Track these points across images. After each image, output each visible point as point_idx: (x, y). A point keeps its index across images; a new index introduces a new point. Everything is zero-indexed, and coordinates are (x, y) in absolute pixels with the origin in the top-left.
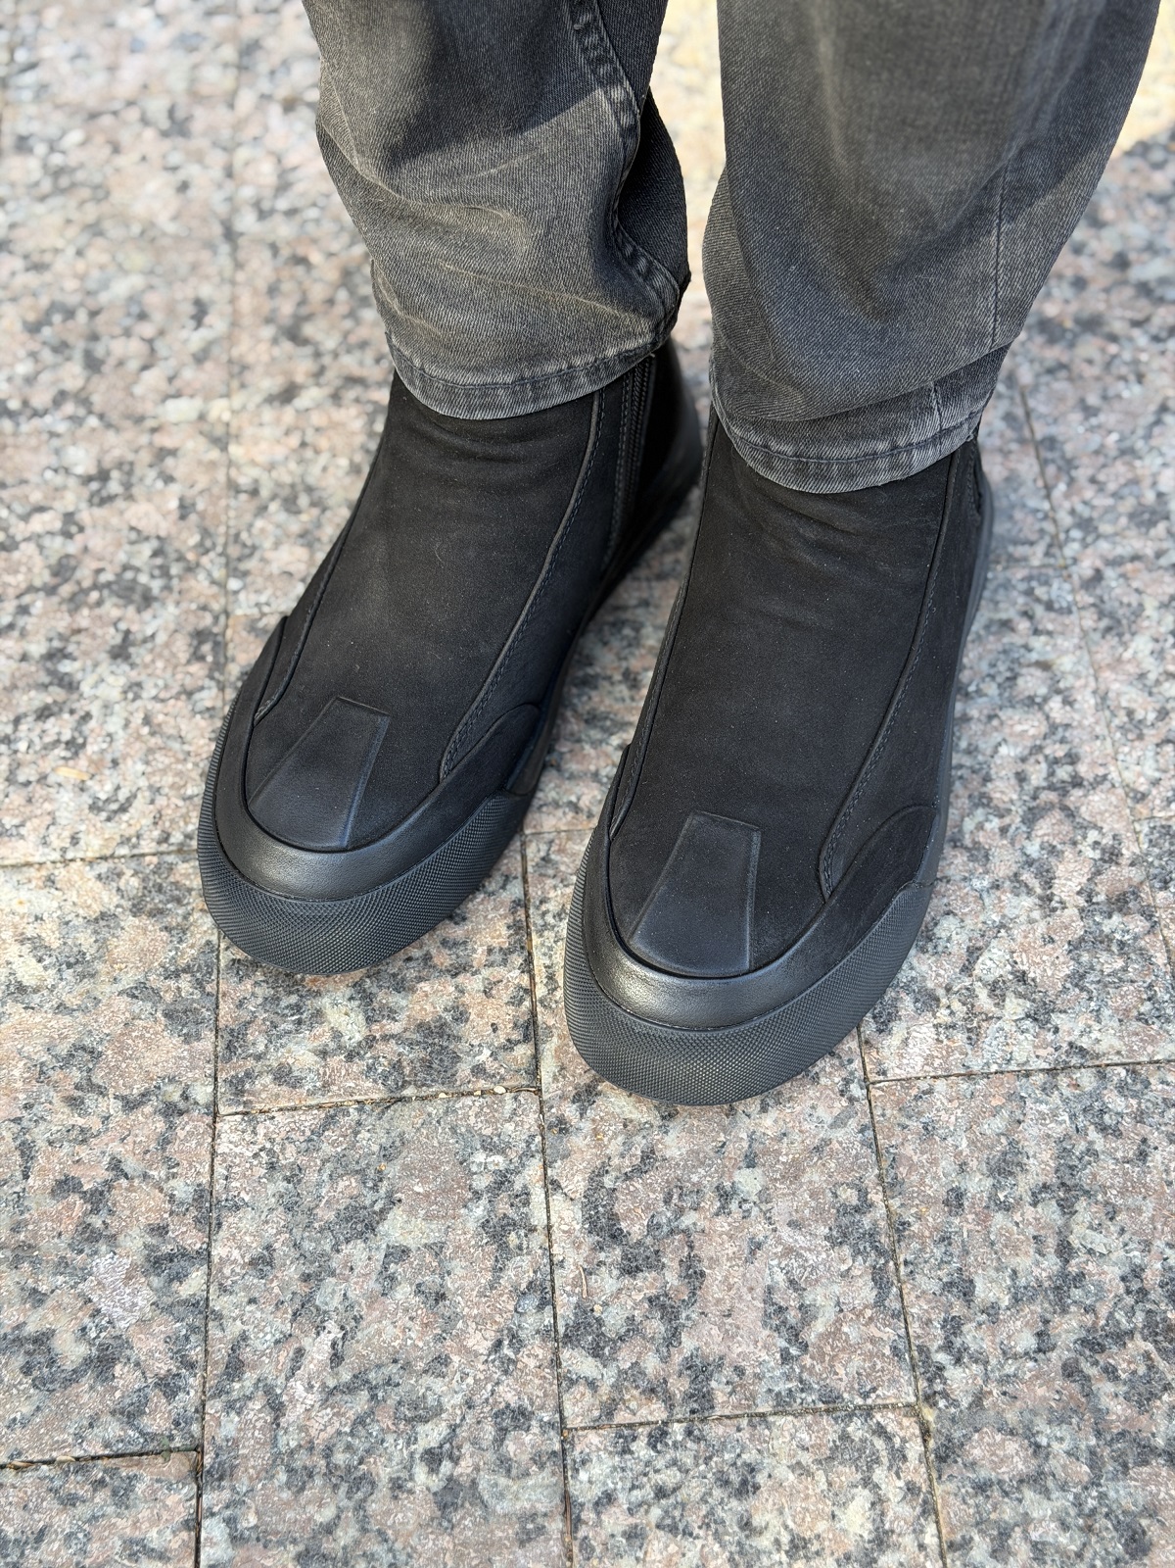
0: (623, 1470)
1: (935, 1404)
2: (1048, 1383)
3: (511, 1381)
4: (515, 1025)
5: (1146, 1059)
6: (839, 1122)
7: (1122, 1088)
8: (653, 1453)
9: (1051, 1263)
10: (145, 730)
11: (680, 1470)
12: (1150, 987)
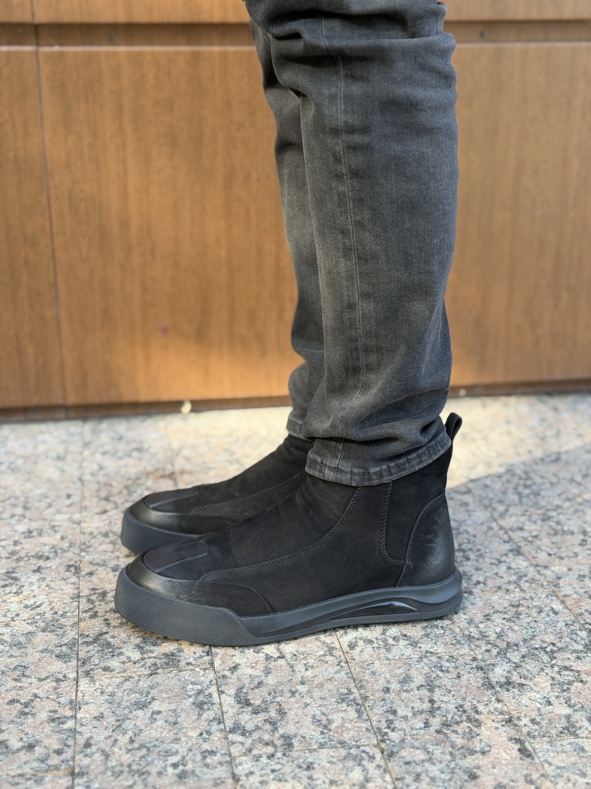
0: (257, 765)
1: (385, 742)
2: (431, 735)
3: (207, 744)
4: (203, 652)
5: (456, 654)
6: (336, 673)
7: (448, 661)
8: (269, 761)
9: (427, 705)
10: (47, 588)
11: (281, 764)
12: (455, 637)
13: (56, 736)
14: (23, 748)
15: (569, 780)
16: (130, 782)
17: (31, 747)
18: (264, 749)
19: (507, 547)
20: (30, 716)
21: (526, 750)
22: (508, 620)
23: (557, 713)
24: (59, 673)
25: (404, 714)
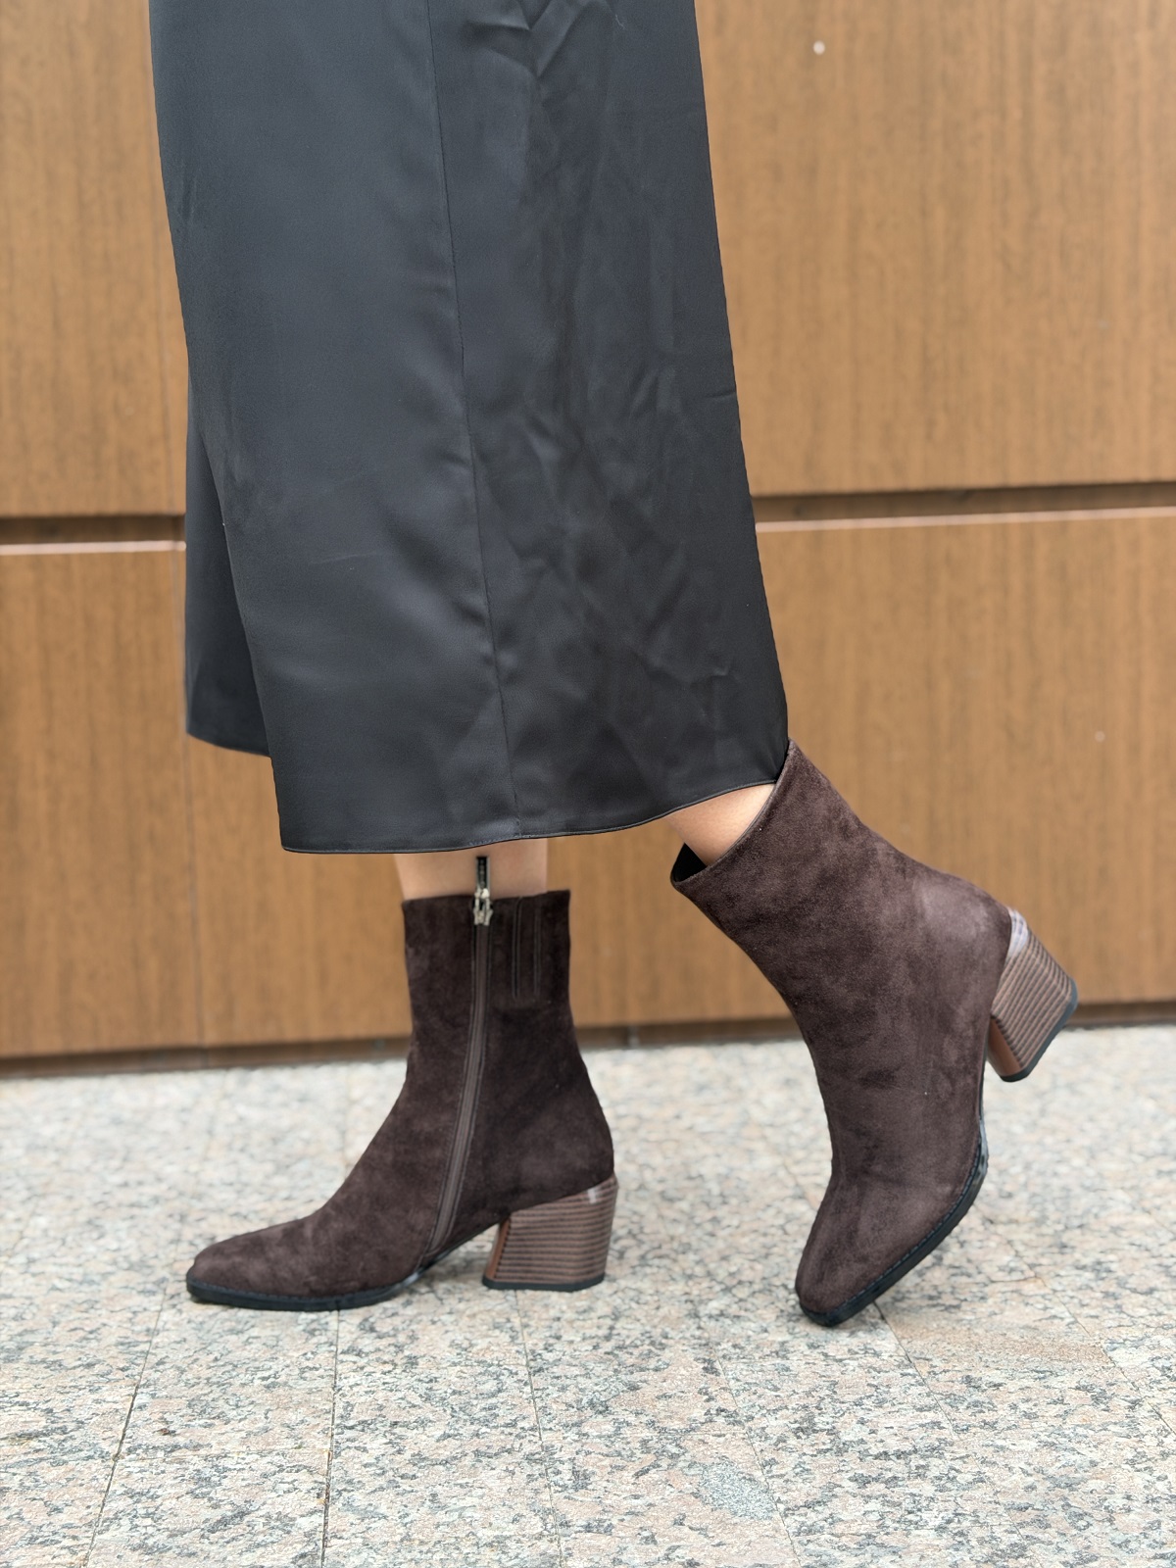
13: (121, 1357)
14: (80, 1366)
15: (755, 1394)
16: (206, 1392)
17: (90, 1366)
18: (381, 1367)
19: (790, 1192)
20: (93, 1341)
21: (712, 1368)
22: (754, 1260)
23: (770, 1338)
24: (139, 1306)
25: (572, 1338)
